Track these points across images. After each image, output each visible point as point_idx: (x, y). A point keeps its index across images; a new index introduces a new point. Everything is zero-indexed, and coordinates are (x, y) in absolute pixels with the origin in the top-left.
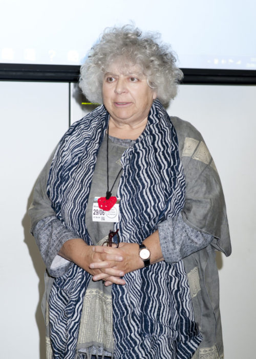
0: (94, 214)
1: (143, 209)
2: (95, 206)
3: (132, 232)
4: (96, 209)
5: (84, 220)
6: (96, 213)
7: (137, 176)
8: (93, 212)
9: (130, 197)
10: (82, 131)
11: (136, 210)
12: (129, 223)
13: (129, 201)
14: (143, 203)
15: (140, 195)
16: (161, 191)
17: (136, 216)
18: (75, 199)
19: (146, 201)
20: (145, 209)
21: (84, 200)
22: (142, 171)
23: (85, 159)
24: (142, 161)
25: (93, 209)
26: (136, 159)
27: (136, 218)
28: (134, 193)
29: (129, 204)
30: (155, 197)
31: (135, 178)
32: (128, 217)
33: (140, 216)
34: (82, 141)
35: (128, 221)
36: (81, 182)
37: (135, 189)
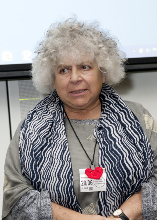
0: (82, 185)
1: (125, 176)
2: (82, 178)
3: (116, 199)
4: (84, 180)
5: (73, 191)
6: (84, 184)
7: (114, 146)
8: (81, 183)
9: (112, 166)
10: (42, 115)
11: (120, 178)
12: (113, 191)
13: (111, 170)
14: (125, 171)
15: (122, 163)
16: (139, 160)
17: (119, 184)
18: (59, 173)
19: (128, 169)
20: (127, 176)
21: (69, 173)
22: (118, 142)
23: (56, 138)
24: (114, 134)
25: (81, 181)
26: (108, 133)
27: (120, 185)
28: (115, 162)
29: (112, 173)
30: (135, 165)
31: (113, 149)
32: (112, 185)
33: (123, 184)
34: (45, 124)
35: (112, 189)
36: (60, 158)
37: (116, 159)
